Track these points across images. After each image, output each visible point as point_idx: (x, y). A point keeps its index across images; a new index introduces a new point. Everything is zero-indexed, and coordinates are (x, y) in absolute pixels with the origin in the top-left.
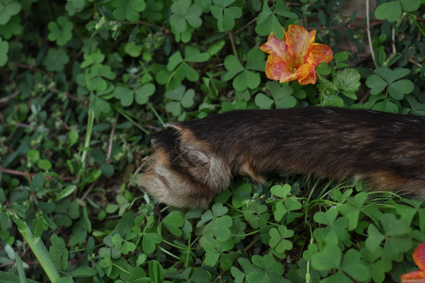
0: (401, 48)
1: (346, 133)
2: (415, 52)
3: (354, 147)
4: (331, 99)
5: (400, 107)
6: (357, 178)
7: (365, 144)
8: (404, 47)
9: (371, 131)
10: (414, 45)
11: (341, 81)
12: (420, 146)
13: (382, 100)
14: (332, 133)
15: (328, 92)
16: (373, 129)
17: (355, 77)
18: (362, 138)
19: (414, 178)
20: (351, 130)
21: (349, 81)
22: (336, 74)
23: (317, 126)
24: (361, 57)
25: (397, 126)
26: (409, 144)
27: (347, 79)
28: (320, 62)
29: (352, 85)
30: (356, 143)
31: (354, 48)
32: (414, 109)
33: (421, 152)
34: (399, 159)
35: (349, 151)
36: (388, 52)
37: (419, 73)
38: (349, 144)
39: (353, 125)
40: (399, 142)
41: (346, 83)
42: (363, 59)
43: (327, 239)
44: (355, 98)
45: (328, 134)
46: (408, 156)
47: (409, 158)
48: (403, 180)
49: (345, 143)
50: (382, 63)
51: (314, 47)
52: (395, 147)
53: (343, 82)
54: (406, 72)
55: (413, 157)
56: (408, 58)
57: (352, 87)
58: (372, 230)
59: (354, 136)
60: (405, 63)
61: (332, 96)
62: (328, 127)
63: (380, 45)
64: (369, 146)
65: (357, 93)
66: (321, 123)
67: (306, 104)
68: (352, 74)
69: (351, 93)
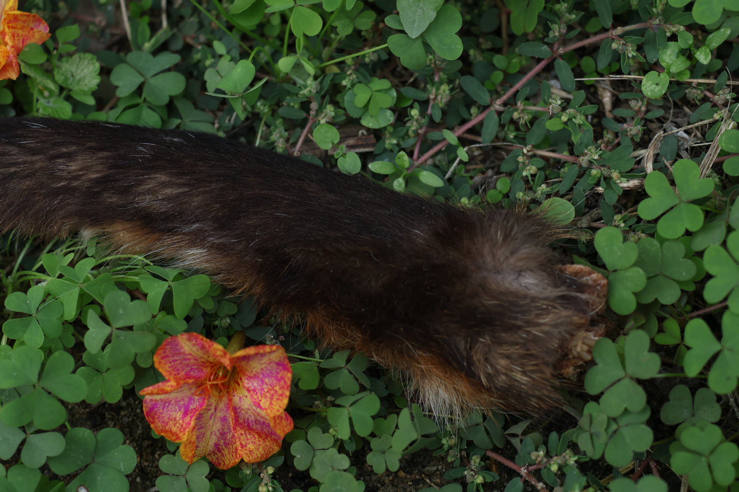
0: (176, 20)
1: (61, 161)
2: (196, 27)
3: (75, 184)
4: (51, 104)
5: (165, 117)
6: (87, 234)
7: (93, 179)
8: (182, 18)
9: (101, 158)
10: (196, 16)
11: (69, 75)
12: (178, 181)
13: (137, 105)
14: (39, 161)
15: (46, 93)
16: (105, 154)
17: (91, 68)
18: (86, 169)
19: (171, 231)
20: (69, 156)
21: (82, 75)
22: (58, 63)
23: (13, 150)
24: (113, 35)
25: (144, 150)
26: (163, 178)
27: (78, 72)
28: (28, 42)
29: (86, 81)
30: (76, 178)
31: (100, 20)
32: (187, 121)
33: (180, 190)
34: (145, 201)
35: (67, 190)
36: (154, 27)
37: (199, 61)
38: (66, 179)
39: (74, 148)
40: (147, 174)
41: (78, 78)
42: (116, 38)
43: (26, 337)
44: (91, 101)
45: (32, 163)
46: (160, 197)
47: (163, 199)
48: (156, 236)
49: (61, 179)
50: (143, 44)
51: (16, 18)
52: (140, 183)
53: (73, 76)
54: (174, 59)
55: (168, 199)
56: (184, 38)
57: (86, 85)
58: (92, 319)
59: (73, 166)
60: (178, 45)
61: (53, 100)
62: (33, 152)
63: (143, 14)
64: (98, 181)
65: (94, 94)
66: (20, 146)
67: (12, 113)
68: (86, 62)
69: (84, 93)
